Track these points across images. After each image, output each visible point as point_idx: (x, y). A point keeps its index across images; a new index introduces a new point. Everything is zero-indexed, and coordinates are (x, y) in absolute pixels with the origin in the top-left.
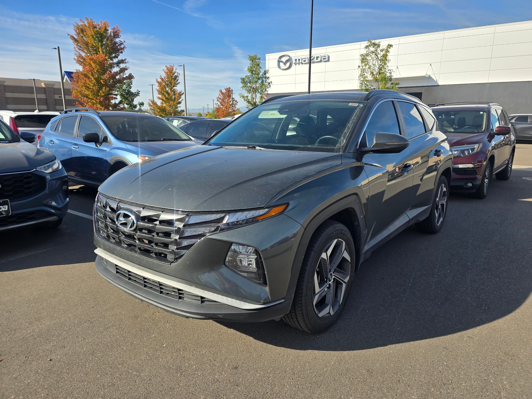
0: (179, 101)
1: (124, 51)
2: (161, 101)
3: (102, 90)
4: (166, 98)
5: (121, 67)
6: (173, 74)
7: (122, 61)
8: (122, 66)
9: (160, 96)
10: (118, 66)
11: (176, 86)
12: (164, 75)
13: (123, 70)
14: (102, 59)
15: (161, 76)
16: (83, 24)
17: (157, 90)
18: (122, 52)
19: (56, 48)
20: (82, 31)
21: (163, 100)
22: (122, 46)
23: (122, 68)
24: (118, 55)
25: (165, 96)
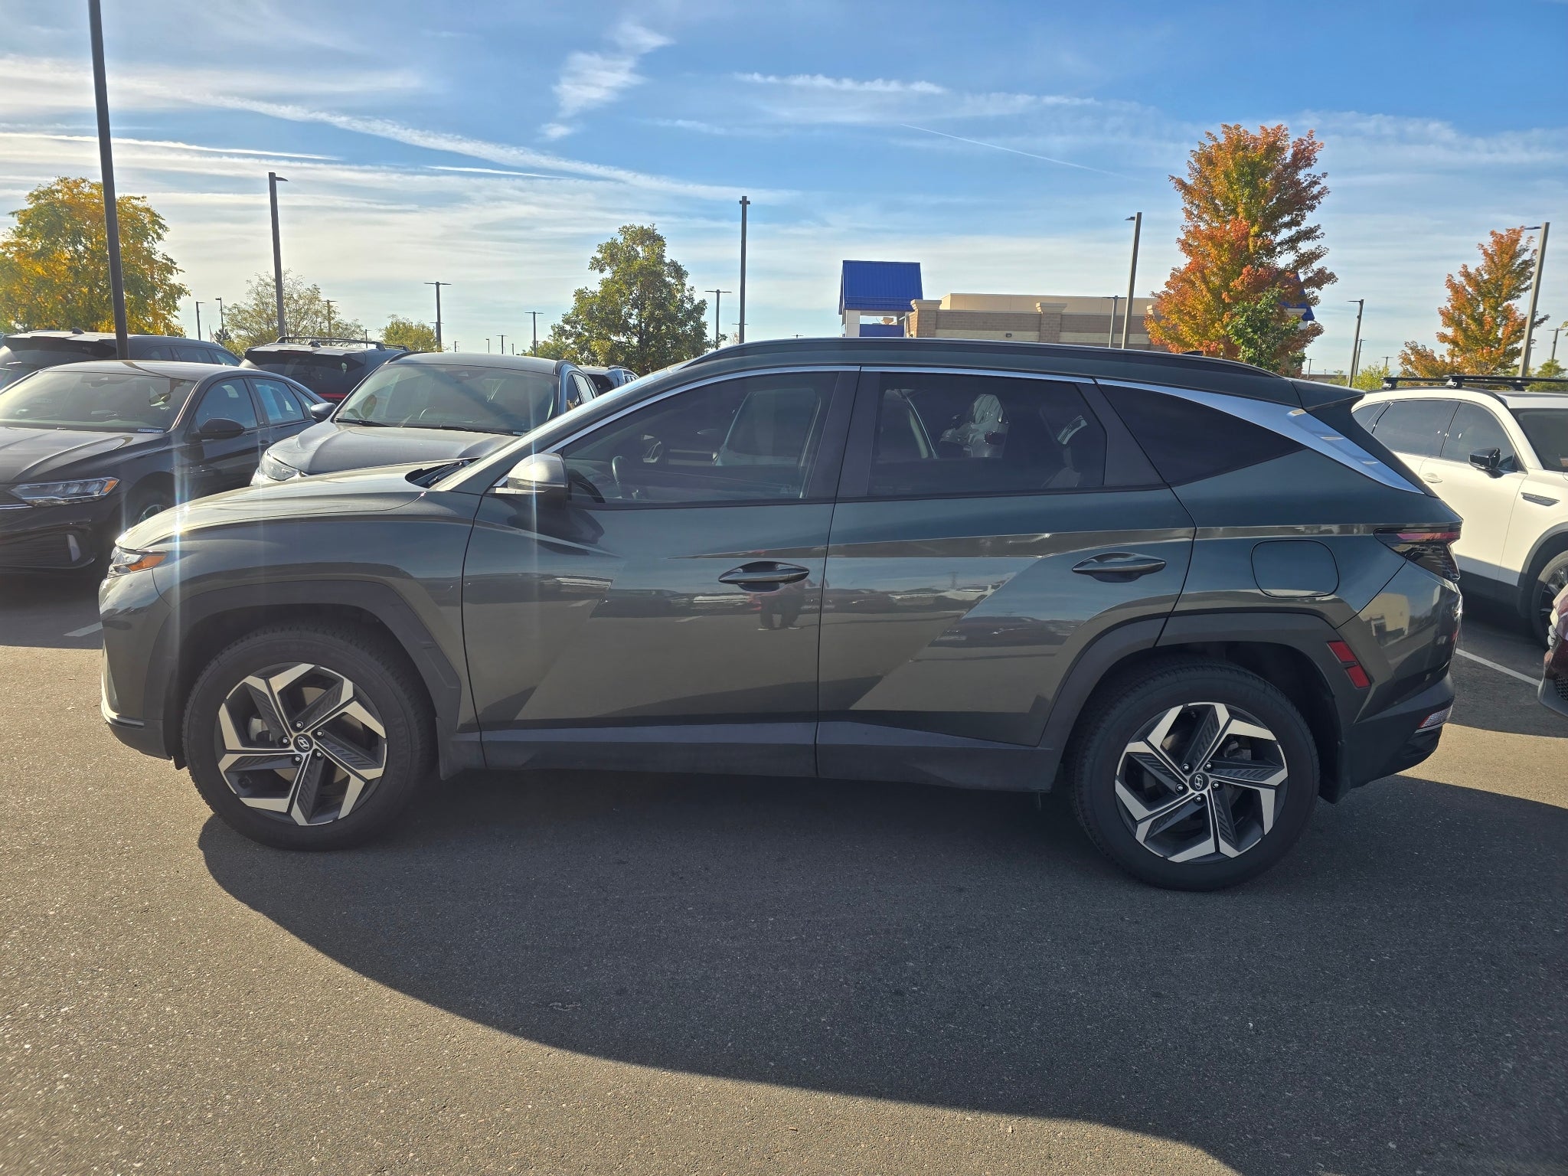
0: (1515, 346)
1: (1320, 203)
2: (1448, 346)
3: (1221, 320)
4: (1467, 337)
5: (1302, 251)
6: (1517, 255)
7: (1308, 234)
8: (1305, 247)
9: (1449, 332)
10: (1293, 248)
11: (1518, 297)
12: (1476, 263)
13: (1305, 260)
14: (1238, 235)
15: (1465, 266)
16: (1214, 143)
17: (1442, 313)
18: (1312, 208)
19: (1133, 218)
20: (1210, 161)
21: (1454, 342)
22: (1315, 190)
23: (1305, 253)
24: (1303, 217)
25: (1465, 330)
